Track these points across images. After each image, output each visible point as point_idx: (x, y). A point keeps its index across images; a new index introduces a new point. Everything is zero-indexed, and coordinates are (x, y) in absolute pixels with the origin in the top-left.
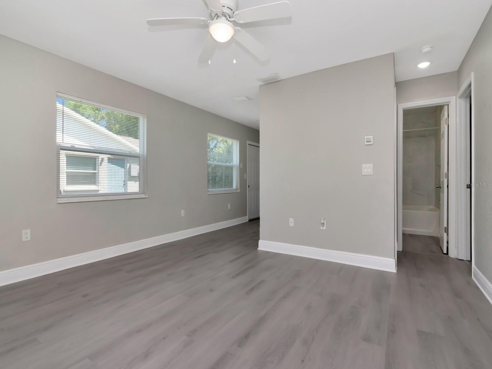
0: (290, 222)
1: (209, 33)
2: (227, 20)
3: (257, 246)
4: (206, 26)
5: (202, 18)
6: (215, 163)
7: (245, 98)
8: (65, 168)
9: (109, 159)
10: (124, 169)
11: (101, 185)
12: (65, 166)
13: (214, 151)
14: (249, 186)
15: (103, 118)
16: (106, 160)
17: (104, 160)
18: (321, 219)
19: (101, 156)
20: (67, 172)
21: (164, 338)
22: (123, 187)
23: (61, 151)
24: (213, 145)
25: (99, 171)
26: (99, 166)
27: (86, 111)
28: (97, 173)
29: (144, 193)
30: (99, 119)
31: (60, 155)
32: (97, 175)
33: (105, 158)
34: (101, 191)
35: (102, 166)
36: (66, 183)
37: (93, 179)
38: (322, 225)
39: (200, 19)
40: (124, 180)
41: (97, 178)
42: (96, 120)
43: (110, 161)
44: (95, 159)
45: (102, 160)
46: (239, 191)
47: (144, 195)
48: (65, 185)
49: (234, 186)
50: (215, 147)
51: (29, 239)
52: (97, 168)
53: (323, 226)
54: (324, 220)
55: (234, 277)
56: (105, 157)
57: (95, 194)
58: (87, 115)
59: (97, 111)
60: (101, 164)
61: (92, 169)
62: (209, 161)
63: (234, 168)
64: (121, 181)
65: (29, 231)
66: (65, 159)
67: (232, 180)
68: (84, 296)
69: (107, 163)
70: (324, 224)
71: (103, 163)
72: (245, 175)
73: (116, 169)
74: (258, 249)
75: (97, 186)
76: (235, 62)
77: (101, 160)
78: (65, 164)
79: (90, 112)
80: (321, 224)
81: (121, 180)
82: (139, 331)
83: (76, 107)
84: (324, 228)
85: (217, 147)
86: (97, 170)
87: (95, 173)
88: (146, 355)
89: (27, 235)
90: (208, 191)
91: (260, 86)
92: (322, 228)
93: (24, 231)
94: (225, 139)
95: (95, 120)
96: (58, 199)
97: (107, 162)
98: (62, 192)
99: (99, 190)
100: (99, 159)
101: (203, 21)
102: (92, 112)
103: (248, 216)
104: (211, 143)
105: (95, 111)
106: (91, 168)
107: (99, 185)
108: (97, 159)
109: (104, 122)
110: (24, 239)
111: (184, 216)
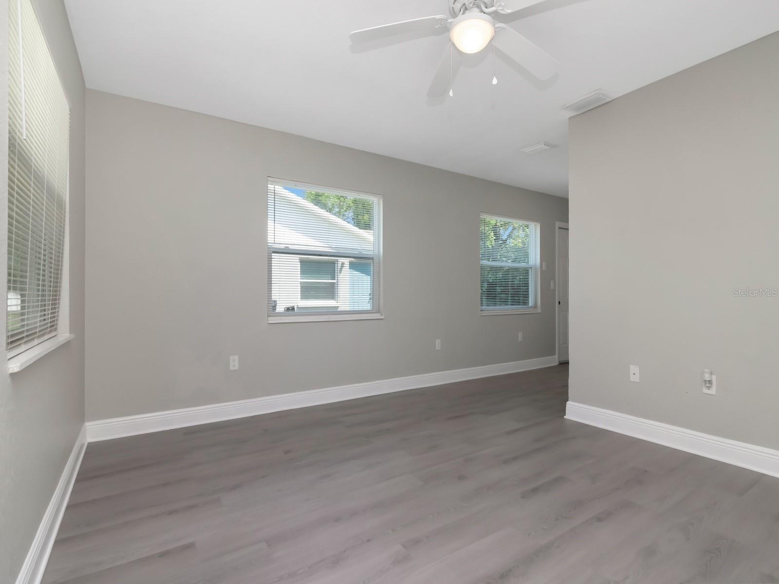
0: (631, 374)
1: (450, 40)
2: (480, 12)
3: (563, 411)
4: (444, 29)
5: (438, 17)
6: (509, 264)
7: (543, 145)
8: (299, 278)
9: (351, 264)
10: (370, 277)
11: (341, 299)
12: (299, 275)
13: (508, 243)
14: (559, 302)
15: (349, 207)
16: (347, 265)
17: (344, 265)
18: (703, 372)
19: (341, 261)
20: (301, 283)
21: (369, 541)
22: (369, 302)
23: (273, 254)
24: (507, 233)
25: (339, 281)
26: (339, 274)
27: (329, 200)
28: (336, 283)
29: (379, 312)
30: (345, 208)
31: (273, 260)
32: (336, 285)
33: (345, 263)
34: (341, 308)
35: (342, 274)
36: (300, 297)
37: (330, 291)
38: (706, 384)
39: (435, 18)
40: (370, 292)
41: (336, 290)
42: (342, 210)
43: (352, 266)
44: (333, 263)
45: (343, 264)
46: (539, 311)
47: (380, 314)
48: (299, 299)
49: (531, 303)
50: (509, 236)
51: (237, 368)
52: (336, 276)
53: (709, 388)
54: (711, 373)
55: (506, 462)
56: (347, 261)
57: (334, 311)
58: (330, 204)
59: (342, 199)
60: (341, 271)
61: (330, 278)
62: (485, 261)
63: (530, 270)
64: (366, 294)
65: (236, 357)
66: (299, 266)
67: (527, 291)
68: (287, 452)
69: (349, 270)
70: (710, 382)
71: (343, 270)
72: (552, 282)
73: (359, 277)
74: (565, 417)
75: (336, 301)
76: (495, 81)
77: (341, 263)
78: (299, 273)
79: (334, 200)
80: (704, 384)
81: (366, 292)
82: (338, 520)
83: (317, 197)
84: (713, 391)
85: (514, 237)
86: (336, 279)
87: (334, 283)
88: (336, 561)
89: (234, 363)
90: (481, 311)
91: (569, 118)
92: (706, 391)
93: (231, 358)
94: (526, 223)
95: (340, 210)
96: (269, 318)
97: (348, 268)
98: (296, 309)
99: (338, 307)
100: (339, 265)
101: (440, 22)
102: (336, 200)
103: (557, 356)
104: (502, 232)
105: (339, 199)
106: (330, 276)
107: (339, 299)
108: (336, 265)
109: (351, 214)
110: (232, 368)
111: (440, 348)
